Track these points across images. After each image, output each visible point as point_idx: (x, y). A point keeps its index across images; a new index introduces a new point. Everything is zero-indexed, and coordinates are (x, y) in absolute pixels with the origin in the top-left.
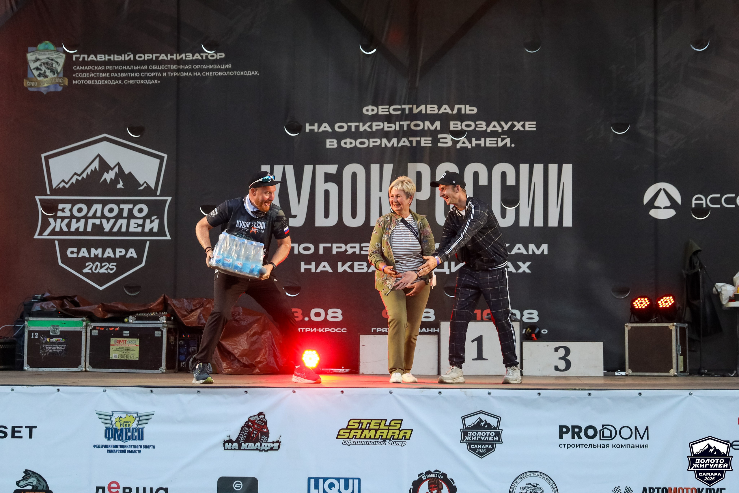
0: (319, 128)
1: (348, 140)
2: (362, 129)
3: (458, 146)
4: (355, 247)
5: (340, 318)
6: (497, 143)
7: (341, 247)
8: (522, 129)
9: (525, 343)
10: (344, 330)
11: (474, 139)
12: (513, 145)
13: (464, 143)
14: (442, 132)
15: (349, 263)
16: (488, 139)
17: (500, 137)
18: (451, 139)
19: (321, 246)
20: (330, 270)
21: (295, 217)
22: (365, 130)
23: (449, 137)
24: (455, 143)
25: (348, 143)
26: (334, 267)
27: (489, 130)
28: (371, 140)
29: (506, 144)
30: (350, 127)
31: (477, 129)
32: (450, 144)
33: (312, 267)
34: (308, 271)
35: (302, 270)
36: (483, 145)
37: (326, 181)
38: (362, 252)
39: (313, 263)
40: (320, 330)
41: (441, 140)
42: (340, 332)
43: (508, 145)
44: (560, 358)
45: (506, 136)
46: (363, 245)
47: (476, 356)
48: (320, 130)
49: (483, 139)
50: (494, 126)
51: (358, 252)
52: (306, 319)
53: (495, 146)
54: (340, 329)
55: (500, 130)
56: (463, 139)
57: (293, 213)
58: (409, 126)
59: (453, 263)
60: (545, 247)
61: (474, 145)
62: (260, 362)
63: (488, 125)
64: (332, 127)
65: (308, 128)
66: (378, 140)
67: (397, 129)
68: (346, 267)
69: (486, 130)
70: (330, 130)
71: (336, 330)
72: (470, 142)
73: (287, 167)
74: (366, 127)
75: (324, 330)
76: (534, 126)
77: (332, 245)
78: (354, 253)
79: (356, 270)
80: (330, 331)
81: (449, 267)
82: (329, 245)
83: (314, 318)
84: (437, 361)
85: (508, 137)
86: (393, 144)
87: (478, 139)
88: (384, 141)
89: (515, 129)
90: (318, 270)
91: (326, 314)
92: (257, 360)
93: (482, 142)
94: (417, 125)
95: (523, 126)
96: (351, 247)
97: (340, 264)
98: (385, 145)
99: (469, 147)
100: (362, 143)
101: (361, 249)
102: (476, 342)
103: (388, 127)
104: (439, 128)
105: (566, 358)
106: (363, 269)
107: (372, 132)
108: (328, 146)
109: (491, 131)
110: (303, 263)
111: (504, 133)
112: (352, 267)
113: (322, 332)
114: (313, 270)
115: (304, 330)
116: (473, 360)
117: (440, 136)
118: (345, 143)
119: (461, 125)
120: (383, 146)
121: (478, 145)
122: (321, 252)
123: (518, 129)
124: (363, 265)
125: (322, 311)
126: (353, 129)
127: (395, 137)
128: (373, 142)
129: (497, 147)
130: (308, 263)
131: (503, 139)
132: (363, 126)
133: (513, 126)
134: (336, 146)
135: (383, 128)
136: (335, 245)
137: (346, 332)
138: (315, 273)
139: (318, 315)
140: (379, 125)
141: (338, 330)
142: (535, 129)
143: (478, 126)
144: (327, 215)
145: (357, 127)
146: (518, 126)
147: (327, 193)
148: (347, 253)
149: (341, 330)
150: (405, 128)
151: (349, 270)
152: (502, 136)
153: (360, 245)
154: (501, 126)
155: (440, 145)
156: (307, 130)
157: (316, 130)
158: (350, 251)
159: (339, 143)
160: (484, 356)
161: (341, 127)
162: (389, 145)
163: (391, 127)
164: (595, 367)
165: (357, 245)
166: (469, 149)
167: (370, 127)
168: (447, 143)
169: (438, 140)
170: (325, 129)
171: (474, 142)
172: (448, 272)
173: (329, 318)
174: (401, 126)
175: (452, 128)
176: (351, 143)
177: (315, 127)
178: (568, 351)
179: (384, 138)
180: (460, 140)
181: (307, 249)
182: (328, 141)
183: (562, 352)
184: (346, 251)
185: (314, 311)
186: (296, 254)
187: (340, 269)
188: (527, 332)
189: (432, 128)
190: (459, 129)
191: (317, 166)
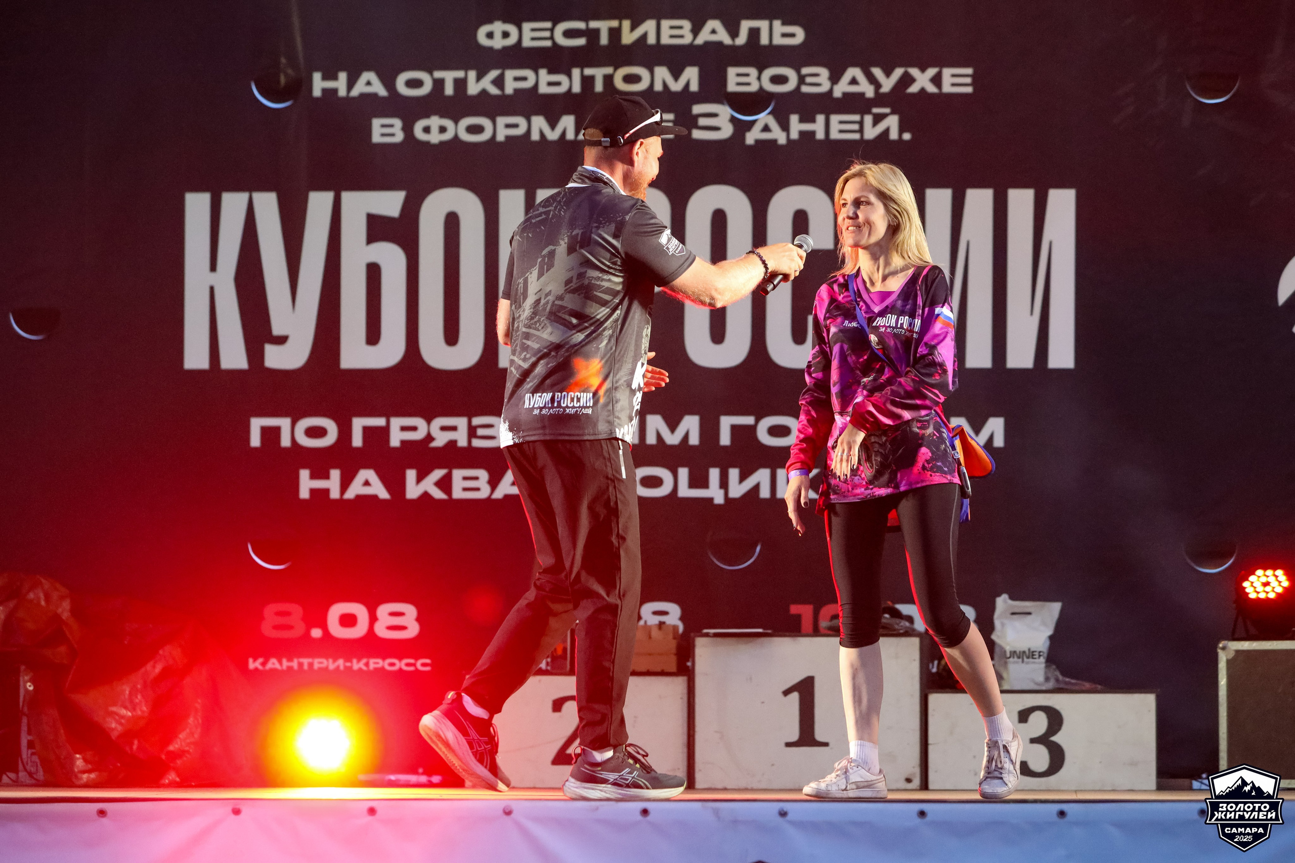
0: (351, 85)
1: (435, 122)
2: (473, 89)
3: (751, 138)
4: (454, 428)
5: (413, 630)
6: (861, 131)
7: (414, 429)
8: (931, 89)
9: (937, 700)
10: (424, 665)
11: (794, 119)
12: (907, 136)
13: (766, 129)
14: (703, 97)
15: (438, 474)
16: (835, 119)
17: (869, 112)
18: (728, 117)
19: (359, 424)
20: (383, 494)
21: (281, 340)
22: (484, 92)
23: (725, 112)
24: (741, 128)
25: (435, 130)
26: (395, 484)
27: (838, 92)
28: (501, 121)
29: (887, 132)
30: (439, 84)
31: (805, 89)
32: (727, 131)
33: (333, 483)
34: (320, 495)
35: (304, 494)
36: (820, 135)
37: (371, 238)
38: (476, 443)
39: (335, 474)
40: (356, 665)
41: (702, 122)
42: (412, 669)
43: (894, 135)
44: (1033, 741)
45: (887, 110)
46: (476, 421)
47: (795, 736)
48: (355, 92)
49: (820, 118)
50: (854, 81)
51: (462, 442)
52: (316, 633)
53: (857, 136)
54: (412, 661)
55: (869, 91)
56: (764, 118)
57: (277, 331)
58: (608, 79)
59: (734, 473)
60: (995, 427)
61: (794, 135)
62: (180, 754)
63: (835, 79)
64: (389, 82)
65: (319, 84)
66: (521, 121)
67: (577, 88)
68: (429, 485)
69: (831, 91)
70: (382, 92)
71: (401, 664)
72: (785, 127)
73: (259, 197)
74: (487, 83)
75: (367, 664)
76: (968, 80)
77: (388, 422)
78: (452, 444)
79: (458, 493)
80: (383, 669)
81: (724, 484)
82: (380, 422)
83: (337, 630)
84: (685, 750)
85: (893, 113)
86: (564, 134)
87: (807, 118)
88: (539, 123)
89: (914, 89)
90: (350, 494)
91: (373, 619)
92: (171, 748)
93: (818, 127)
94: (631, 79)
95: (937, 80)
96: (444, 428)
97: (411, 475)
98: (542, 134)
99: (782, 139)
100: (475, 129)
101: (472, 432)
102: (795, 696)
103: (550, 84)
104: (694, 87)
105: (1054, 739)
106: (478, 489)
107: (504, 97)
108: (376, 138)
109: (845, 95)
110: (304, 474)
111: (880, 99)
112: (445, 484)
113: (360, 669)
114: (335, 494)
115: (311, 665)
116: (788, 745)
117: (697, 109)
118: (427, 130)
119: (759, 78)
120: (535, 136)
121: (807, 136)
122: (357, 441)
123: (923, 90)
124: (476, 478)
125: (360, 610)
126: (449, 90)
127: (568, 113)
128: (508, 126)
129: (862, 141)
130: (320, 473)
131: (878, 119)
132: (479, 78)
133: (907, 80)
134: (399, 137)
135: (536, 85)
136: (396, 423)
137: (428, 669)
138: (341, 502)
139: (348, 620)
140: (524, 79)
141: (408, 665)
142: (969, 90)
143: (809, 80)
144: (373, 336)
145: (461, 84)
146: (922, 80)
147: (374, 272)
148: (434, 444)
149: (414, 665)
150: (599, 87)
151: (438, 494)
152: (876, 110)
153: (470, 422)
154: (872, 80)
155: (697, 134)
156: (317, 92)
157: (342, 92)
158: (441, 440)
159: (408, 129)
160: (819, 736)
161: (415, 84)
162: (553, 135)
163: (558, 84)
164: (1133, 764)
165: (461, 422)
166: (782, 146)
167: (499, 82)
168: (716, 129)
169: (691, 122)
170: (368, 90)
171: (796, 126)
172: (719, 498)
173: (381, 631)
174: (588, 82)
175: (732, 87)
176: (443, 130)
177: (340, 84)
178: (1055, 719)
179: (537, 113)
180: (754, 122)
181: (314, 432)
182: (376, 123)
183: (1039, 723)
184: (429, 438)
185: (337, 611)
186: (286, 449)
187: (413, 491)
188: (941, 667)
189: (676, 86)
190: (754, 88)
191: (347, 197)
